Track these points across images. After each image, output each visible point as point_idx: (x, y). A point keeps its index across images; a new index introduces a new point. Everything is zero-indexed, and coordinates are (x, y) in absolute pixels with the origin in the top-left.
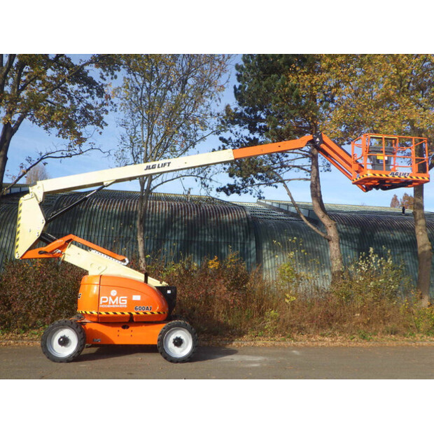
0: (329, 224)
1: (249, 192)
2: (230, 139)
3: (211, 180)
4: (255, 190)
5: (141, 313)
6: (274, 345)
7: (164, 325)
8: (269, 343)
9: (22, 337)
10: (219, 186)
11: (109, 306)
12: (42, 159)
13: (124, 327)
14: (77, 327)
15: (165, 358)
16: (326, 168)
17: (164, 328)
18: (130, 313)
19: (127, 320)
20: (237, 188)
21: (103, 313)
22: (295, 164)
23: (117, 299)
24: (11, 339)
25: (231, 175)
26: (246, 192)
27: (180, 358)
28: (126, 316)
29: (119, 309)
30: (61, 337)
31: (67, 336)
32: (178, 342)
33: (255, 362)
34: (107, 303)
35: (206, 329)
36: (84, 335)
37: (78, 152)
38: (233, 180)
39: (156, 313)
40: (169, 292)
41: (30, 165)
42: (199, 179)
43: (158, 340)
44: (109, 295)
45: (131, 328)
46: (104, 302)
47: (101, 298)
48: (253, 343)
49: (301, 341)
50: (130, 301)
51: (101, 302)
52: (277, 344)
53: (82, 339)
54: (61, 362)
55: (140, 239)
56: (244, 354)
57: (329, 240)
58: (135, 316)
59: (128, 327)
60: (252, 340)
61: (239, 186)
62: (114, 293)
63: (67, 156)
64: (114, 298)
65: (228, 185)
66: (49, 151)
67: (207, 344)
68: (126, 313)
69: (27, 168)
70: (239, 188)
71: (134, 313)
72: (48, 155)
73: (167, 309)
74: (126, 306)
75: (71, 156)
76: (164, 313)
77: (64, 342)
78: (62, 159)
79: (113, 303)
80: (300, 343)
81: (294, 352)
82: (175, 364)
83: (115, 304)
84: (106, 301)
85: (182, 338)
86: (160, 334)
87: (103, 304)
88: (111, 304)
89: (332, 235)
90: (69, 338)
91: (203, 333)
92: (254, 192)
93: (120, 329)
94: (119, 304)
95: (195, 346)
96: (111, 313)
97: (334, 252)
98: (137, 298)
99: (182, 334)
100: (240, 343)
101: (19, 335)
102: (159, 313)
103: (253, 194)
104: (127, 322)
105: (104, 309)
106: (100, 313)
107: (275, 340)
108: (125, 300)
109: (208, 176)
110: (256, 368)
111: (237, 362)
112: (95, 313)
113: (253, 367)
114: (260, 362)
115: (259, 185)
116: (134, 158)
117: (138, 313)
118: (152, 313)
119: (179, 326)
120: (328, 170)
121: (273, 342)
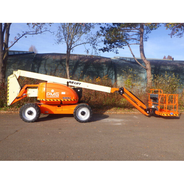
0: (147, 62)
1: (112, 50)
2: (105, 27)
3: (97, 45)
4: (115, 49)
5: (66, 100)
6: (125, 113)
7: (76, 106)
8: (123, 112)
9: (17, 110)
10: (100, 48)
11: (50, 97)
12: (24, 34)
13: (58, 106)
14: (36, 107)
15: (77, 120)
16: (145, 40)
17: (76, 107)
18: (61, 100)
19: (60, 103)
20: (107, 49)
21: (48, 100)
22: (133, 38)
23: (54, 94)
24: (12, 111)
25: (105, 44)
26: (111, 51)
27: (84, 121)
28: (59, 102)
29: (55, 98)
30: (29, 111)
31: (31, 110)
32: (83, 113)
33: (119, 122)
34: (50, 96)
35: (95, 106)
36: (39, 110)
37: (40, 32)
38: (106, 46)
39: (73, 100)
40: (79, 90)
41: (19, 37)
42: (92, 45)
43: (74, 113)
44: (50, 92)
45: (62, 107)
46: (48, 95)
47: (47, 93)
48: (115, 112)
49: (136, 111)
50: (60, 95)
51: (47, 95)
52: (126, 113)
53: (38, 112)
54: (29, 122)
55: (67, 69)
56: (113, 118)
57: (146, 70)
58: (63, 102)
59: (60, 107)
60: (115, 111)
61: (108, 48)
62: (53, 91)
63: (36, 34)
64: (53, 93)
65: (104, 47)
66: (27, 31)
67: (96, 112)
68: (59, 100)
69: (18, 38)
70: (108, 49)
71: (62, 100)
72: (27, 33)
73: (78, 98)
74: (59, 97)
75: (37, 34)
76: (77, 100)
77: (30, 113)
78: (33, 35)
79: (53, 95)
80: (136, 112)
81: (135, 116)
82: (82, 123)
83: (54, 96)
84: (49, 95)
85: (85, 111)
86: (75, 110)
87: (48, 96)
88: (52, 96)
89: (148, 68)
90: (33, 111)
91: (94, 108)
92: (114, 50)
93: (57, 107)
94: (55, 96)
95: (91, 115)
96: (52, 100)
97: (148, 75)
98: (63, 93)
99: (85, 110)
100: (110, 112)
101: (16, 109)
102: (74, 100)
103: (114, 51)
104: (60, 104)
105: (48, 98)
106: (47, 100)
107: (125, 111)
108: (58, 94)
109: (96, 43)
110: (120, 125)
111: (110, 122)
112: (44, 100)
113: (119, 125)
114: (121, 122)
115: (117, 47)
116: (64, 36)
117: (64, 100)
118: (71, 100)
119: (83, 106)
120: (146, 41)
121: (124, 112)
